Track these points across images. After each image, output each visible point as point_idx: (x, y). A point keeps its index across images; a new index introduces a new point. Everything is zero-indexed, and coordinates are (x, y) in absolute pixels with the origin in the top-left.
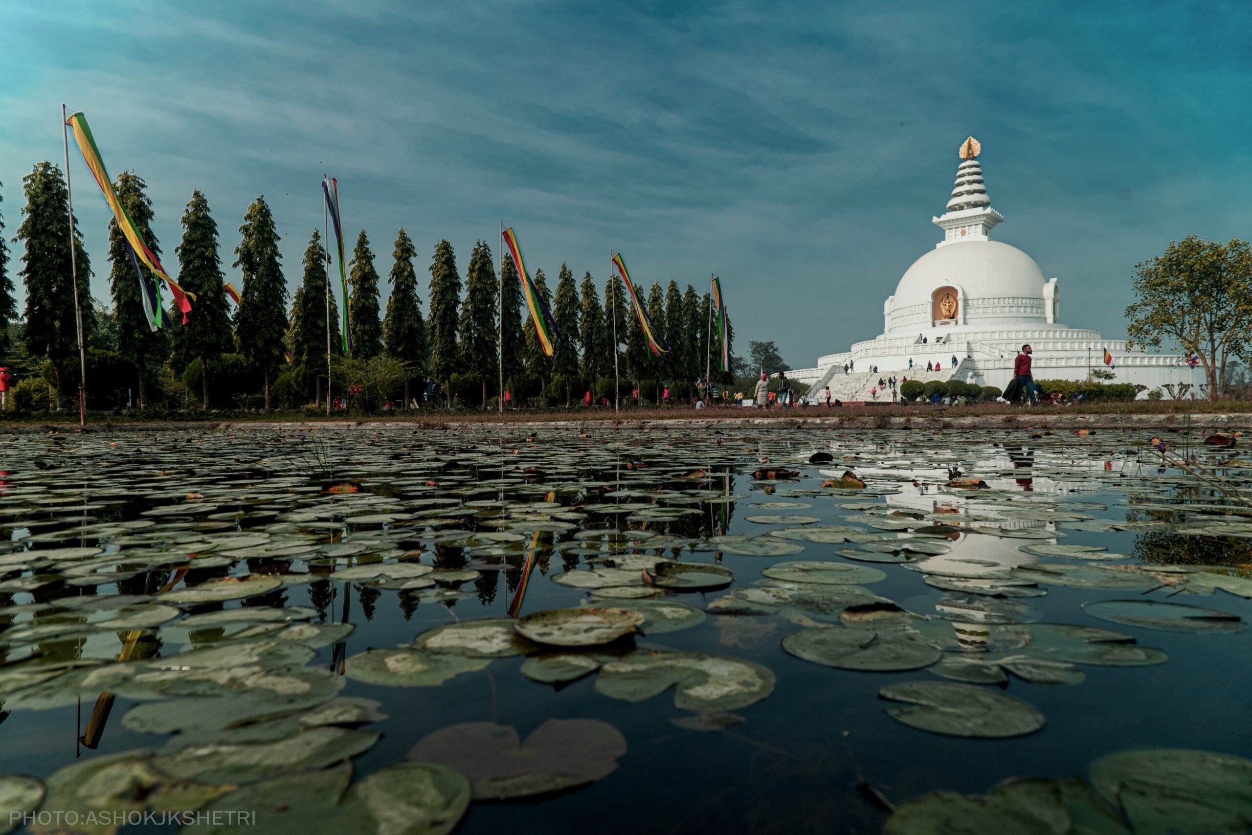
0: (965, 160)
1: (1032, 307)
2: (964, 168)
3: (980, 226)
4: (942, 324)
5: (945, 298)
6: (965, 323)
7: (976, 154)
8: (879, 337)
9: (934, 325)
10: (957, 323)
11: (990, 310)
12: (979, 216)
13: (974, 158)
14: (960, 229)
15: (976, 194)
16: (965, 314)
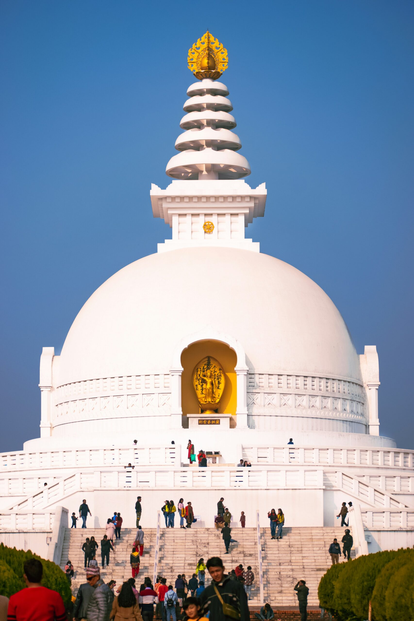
0: (199, 77)
1: (336, 398)
2: (201, 93)
3: (241, 219)
4: (202, 422)
5: (203, 366)
6: (251, 426)
7: (221, 68)
8: (29, 445)
9: (185, 424)
10: (232, 425)
11: (290, 400)
12: (242, 197)
13: (215, 77)
14: (202, 220)
15: (227, 152)
16: (249, 405)
